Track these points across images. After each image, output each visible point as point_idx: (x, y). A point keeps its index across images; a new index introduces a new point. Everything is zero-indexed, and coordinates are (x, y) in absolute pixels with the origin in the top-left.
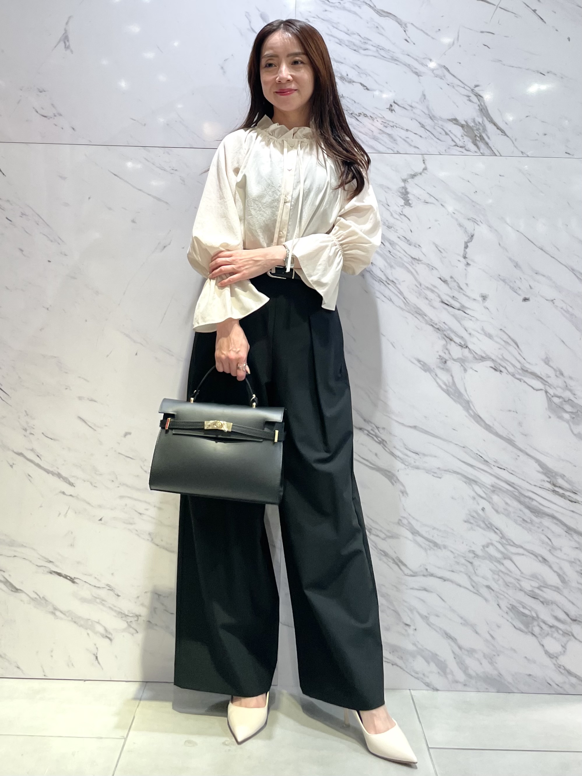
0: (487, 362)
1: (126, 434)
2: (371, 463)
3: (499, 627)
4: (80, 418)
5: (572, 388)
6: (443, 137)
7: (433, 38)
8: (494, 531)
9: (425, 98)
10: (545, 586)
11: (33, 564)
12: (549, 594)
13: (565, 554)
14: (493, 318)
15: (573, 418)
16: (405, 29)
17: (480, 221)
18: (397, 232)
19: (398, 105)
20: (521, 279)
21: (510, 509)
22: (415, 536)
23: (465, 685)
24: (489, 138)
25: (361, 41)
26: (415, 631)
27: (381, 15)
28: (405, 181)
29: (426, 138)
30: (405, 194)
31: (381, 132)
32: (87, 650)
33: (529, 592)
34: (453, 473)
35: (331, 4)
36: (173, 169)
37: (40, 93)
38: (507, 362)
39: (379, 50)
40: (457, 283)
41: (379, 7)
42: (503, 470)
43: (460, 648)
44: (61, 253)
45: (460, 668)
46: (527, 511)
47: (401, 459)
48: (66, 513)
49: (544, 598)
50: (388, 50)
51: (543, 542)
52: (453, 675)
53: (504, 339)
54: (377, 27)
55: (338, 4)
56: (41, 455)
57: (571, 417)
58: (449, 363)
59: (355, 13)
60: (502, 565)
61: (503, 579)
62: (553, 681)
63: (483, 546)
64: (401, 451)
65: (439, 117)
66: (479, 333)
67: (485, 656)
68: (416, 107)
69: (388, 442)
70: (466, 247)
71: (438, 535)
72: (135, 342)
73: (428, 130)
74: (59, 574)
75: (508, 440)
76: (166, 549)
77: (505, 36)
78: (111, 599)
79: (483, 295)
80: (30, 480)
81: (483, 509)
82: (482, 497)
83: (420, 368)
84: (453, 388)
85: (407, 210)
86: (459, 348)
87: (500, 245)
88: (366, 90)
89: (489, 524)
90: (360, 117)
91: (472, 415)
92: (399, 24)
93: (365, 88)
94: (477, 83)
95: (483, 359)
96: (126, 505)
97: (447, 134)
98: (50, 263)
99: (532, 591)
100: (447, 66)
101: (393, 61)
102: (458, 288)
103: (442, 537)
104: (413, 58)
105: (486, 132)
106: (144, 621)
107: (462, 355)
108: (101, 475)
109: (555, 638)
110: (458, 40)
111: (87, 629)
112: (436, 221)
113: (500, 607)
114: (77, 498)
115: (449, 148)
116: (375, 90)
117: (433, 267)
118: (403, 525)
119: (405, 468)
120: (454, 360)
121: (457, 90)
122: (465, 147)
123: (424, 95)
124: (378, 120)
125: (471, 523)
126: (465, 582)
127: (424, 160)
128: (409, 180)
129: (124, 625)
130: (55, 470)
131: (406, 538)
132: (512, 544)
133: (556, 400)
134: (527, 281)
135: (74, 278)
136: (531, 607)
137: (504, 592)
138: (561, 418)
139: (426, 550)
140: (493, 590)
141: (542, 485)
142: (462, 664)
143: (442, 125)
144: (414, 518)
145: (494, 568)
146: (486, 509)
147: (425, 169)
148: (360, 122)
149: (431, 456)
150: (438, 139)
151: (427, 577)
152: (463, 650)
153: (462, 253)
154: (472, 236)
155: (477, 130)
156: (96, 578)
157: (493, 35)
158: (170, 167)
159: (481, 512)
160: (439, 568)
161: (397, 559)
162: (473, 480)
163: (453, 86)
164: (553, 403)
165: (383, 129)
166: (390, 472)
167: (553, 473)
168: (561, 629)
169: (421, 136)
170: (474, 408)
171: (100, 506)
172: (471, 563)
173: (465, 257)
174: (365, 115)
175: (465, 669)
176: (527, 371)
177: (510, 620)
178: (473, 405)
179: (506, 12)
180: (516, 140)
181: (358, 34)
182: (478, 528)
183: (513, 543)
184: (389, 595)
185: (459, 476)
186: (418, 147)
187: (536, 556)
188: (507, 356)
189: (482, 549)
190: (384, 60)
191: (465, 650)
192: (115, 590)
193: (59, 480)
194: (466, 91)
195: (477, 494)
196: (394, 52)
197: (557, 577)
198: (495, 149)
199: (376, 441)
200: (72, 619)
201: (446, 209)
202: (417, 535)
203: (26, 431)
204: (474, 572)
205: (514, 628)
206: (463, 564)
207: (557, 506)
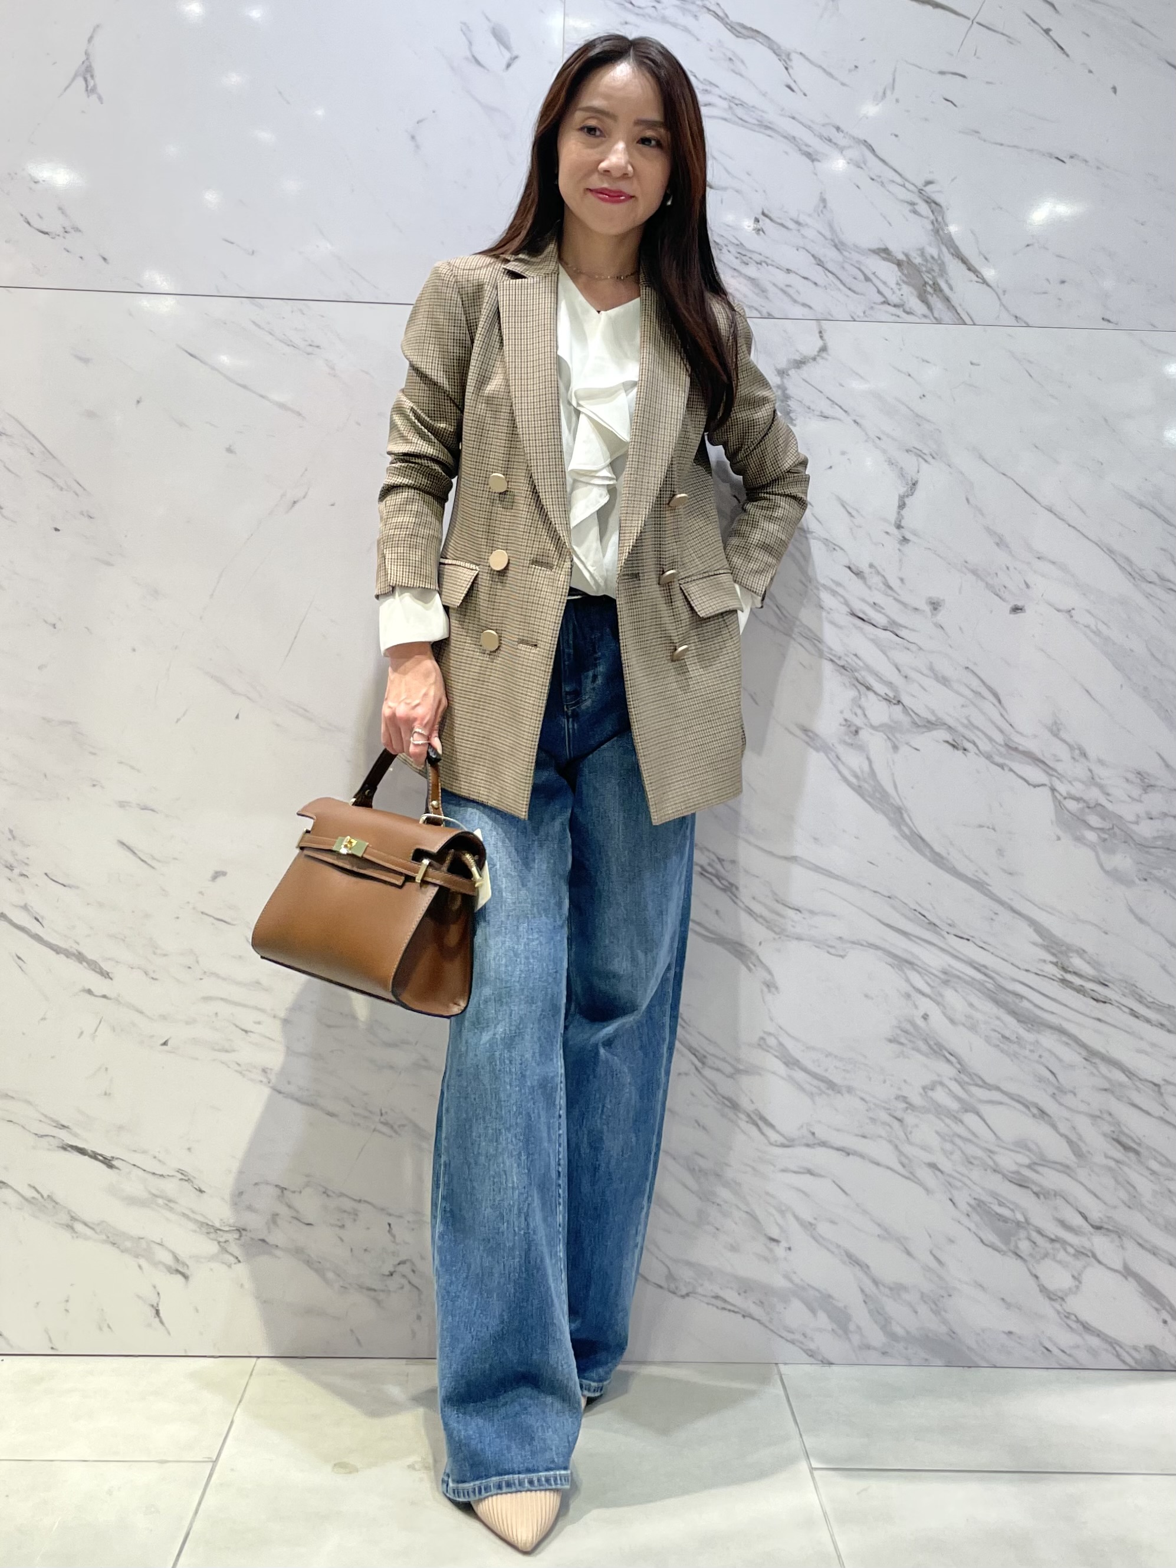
0: (938, 731)
1: (217, 875)
2: (710, 931)
3: (951, 1241)
4: (122, 844)
5: (1102, 782)
6: (861, 286)
7: (843, 84)
8: (946, 1057)
9: (825, 207)
10: (1042, 1162)
11: (30, 1131)
12: (1051, 1179)
13: (1082, 1101)
14: (951, 646)
15: (1105, 840)
16: (786, 64)
17: (931, 455)
19: (771, 219)
20: (1008, 568)
21: (978, 1016)
22: (791, 1069)
23: (884, 1353)
24: (951, 288)
26: (788, 1251)
27: (738, 35)
28: (781, 373)
29: (825, 287)
31: (736, 274)
32: (139, 1297)
33: (1012, 1175)
34: (869, 947)
35: (637, 10)
36: (311, 345)
37: (33, 184)
38: (976, 731)
39: (733, 105)
40: (883, 576)
41: (734, 17)
42: (966, 941)
43: (876, 1282)
44: (82, 513)
45: (876, 1322)
46: (1010, 1020)
47: (767, 921)
48: (96, 1031)
49: (1040, 1186)
50: (753, 107)
51: (1041, 1079)
52: (862, 1335)
53: (974, 689)
54: (730, 59)
55: (651, 11)
56: (43, 918)
57: (1099, 836)
58: (864, 734)
59: (686, 30)
60: (960, 1124)
61: (962, 1152)
62: (1055, 1344)
63: (924, 1088)
64: (764, 905)
65: (856, 246)
66: (923, 674)
67: (923, 1296)
68: (807, 225)
69: (741, 888)
70: (902, 506)
71: (836, 1067)
72: (234, 692)
73: (829, 271)
74: (82, 1151)
75: (977, 882)
76: (297, 1100)
77: (988, 83)
78: (187, 1199)
79: (933, 601)
80: (20, 967)
81: (925, 1017)
82: (924, 994)
83: (807, 743)
84: (872, 782)
86: (884, 703)
87: (967, 500)
91: (906, 835)
92: (775, 53)
94: (930, 177)
95: (930, 725)
96: (216, 1014)
97: (867, 279)
98: (57, 532)
99: (1018, 1173)
100: (869, 141)
101: (762, 130)
102: (883, 587)
103: (844, 1070)
104: (802, 123)
105: (945, 275)
106: (252, 1239)
107: (890, 717)
108: (165, 955)
109: (1060, 1262)
110: (893, 88)
111: (137, 1256)
112: (843, 453)
113: (954, 1204)
114: (117, 1001)
115: (872, 308)
116: (725, 189)
117: (835, 545)
118: (768, 1050)
119: (774, 939)
120: (873, 727)
121: (888, 191)
122: (903, 305)
123: (824, 201)
124: (730, 249)
125: (902, 1044)
126: (888, 1156)
127: (820, 332)
128: (792, 372)
129: (214, 1248)
130: (72, 947)
131: (774, 1073)
132: (980, 1083)
133: (1072, 805)
134: (1020, 573)
135: (109, 564)
136: (1014, 1203)
137: (963, 1175)
138: (1079, 839)
139: (811, 1095)
140: (942, 1172)
141: (1042, 971)
142: (879, 1313)
143: (858, 262)
144: (789, 1035)
145: (943, 1129)
146: (932, 1017)
147: (824, 349)
149: (826, 914)
150: (850, 289)
151: (813, 1148)
152: (880, 1285)
153: (892, 517)
154: (914, 484)
155: (928, 271)
156: (155, 1157)
157: (961, 78)
158: (306, 341)
159: (920, 1022)
161: (756, 1115)
162: (908, 962)
163: (882, 183)
164: (1066, 812)
165: (737, 267)
166: (742, 945)
167: (1063, 945)
168: (1072, 1246)
169: (816, 284)
170: (911, 820)
171: (164, 1017)
172: (900, 1120)
173: (899, 527)
175: (884, 1322)
176: (1016, 749)
177: (973, 1226)
178: (909, 816)
179: (990, 32)
180: (1004, 292)
182: (914, 1053)
183: (983, 1081)
184: (739, 1184)
185: (879, 953)
186: (809, 304)
187: (1026, 1106)
188: (978, 720)
189: (921, 1094)
190: (743, 126)
191: (884, 1285)
192: (192, 1179)
193: (80, 965)
194: (909, 193)
195: (914, 988)
196: (763, 111)
197: (1065, 1144)
198: (964, 309)
199: (718, 887)
200: (108, 1237)
201: (864, 430)
202: (796, 1068)
203: (12, 870)
204: (904, 1137)
205: (981, 1244)
206: (884, 1123)
207: (1068, 1010)
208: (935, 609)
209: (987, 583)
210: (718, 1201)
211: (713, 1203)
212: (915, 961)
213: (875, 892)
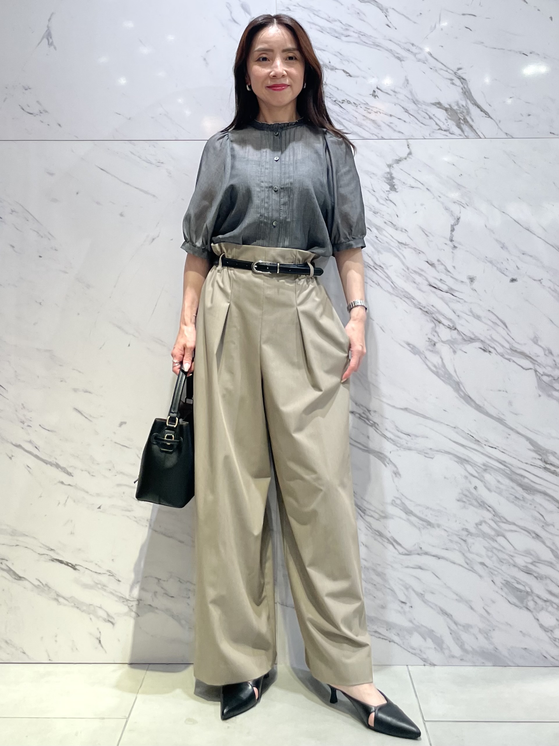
0: (476, 343)
1: (122, 424)
2: (363, 445)
3: (494, 602)
4: (76, 409)
6: (427, 121)
7: (415, 23)
8: (487, 508)
9: (408, 83)
10: (539, 561)
11: (35, 552)
12: (543, 570)
13: (557, 529)
14: (481, 300)
16: (386, 14)
17: (466, 204)
18: (383, 218)
19: (381, 91)
20: (508, 260)
21: (502, 487)
22: (408, 515)
23: (462, 660)
24: (473, 121)
25: (342, 28)
26: (411, 608)
27: (361, 1)
28: (390, 166)
29: (410, 122)
30: (390, 180)
31: (365, 118)
32: (91, 634)
33: (523, 568)
34: (445, 453)
36: (159, 162)
37: (24, 91)
38: (495, 343)
39: (360, 36)
40: (445, 266)
42: (494, 449)
43: (456, 623)
44: (52, 248)
45: (457, 644)
46: (519, 489)
47: (393, 441)
48: (66, 502)
49: (538, 573)
50: (370, 36)
51: (536, 519)
52: (450, 651)
53: (493, 320)
54: (358, 13)
56: (39, 447)
58: (438, 345)
60: (496, 543)
61: (497, 556)
62: (549, 654)
63: (477, 524)
64: (392, 433)
65: (424, 102)
66: (467, 314)
67: (480, 631)
68: (399, 92)
69: (380, 425)
70: (453, 230)
71: (431, 514)
72: (127, 333)
73: (411, 115)
74: (61, 562)
75: (499, 419)
76: (164, 535)
77: (487, 18)
78: (112, 585)
79: (470, 277)
80: (29, 471)
81: (475, 488)
82: (474, 476)
83: (410, 351)
84: (443, 370)
85: (393, 196)
86: (448, 330)
87: (486, 226)
88: (349, 77)
89: (481, 502)
90: (343, 104)
91: (462, 396)
92: (380, 9)
93: (348, 75)
94: (460, 66)
95: (472, 340)
96: (124, 493)
97: (430, 118)
98: (41, 258)
99: (526, 567)
101: (375, 47)
102: (445, 271)
103: (435, 516)
104: (395, 43)
105: (470, 115)
106: (145, 605)
107: (451, 336)
108: (98, 464)
109: (550, 612)
110: (439, 23)
111: (89, 614)
112: (422, 205)
113: (494, 583)
114: (76, 487)
115: (433, 132)
116: (358, 77)
117: (420, 251)
118: (396, 505)
119: (397, 450)
120: (443, 342)
121: (439, 74)
122: (449, 130)
123: (407, 80)
124: (361, 106)
125: (464, 502)
126: (460, 560)
127: (408, 145)
128: (395, 166)
129: (125, 609)
130: (53, 461)
131: (400, 518)
132: (505, 521)
133: (545, 378)
134: (514, 261)
136: (524, 582)
137: (498, 568)
138: (550, 396)
139: (419, 529)
140: (487, 567)
141: (533, 463)
142: (458, 639)
143: (425, 109)
144: (407, 498)
145: (487, 545)
146: (479, 488)
147: (410, 154)
148: (344, 109)
149: (423, 437)
150: (422, 123)
151: (421, 555)
153: (448, 235)
154: (458, 219)
155: (460, 113)
156: (96, 564)
157: (474, 17)
158: (156, 160)
159: (473, 491)
160: (433, 546)
161: (392, 539)
162: (465, 460)
163: (436, 70)
164: (543, 382)
165: (365, 115)
166: (382, 453)
167: (544, 450)
168: (555, 603)
169: (405, 121)
170: (464, 388)
171: (98, 495)
172: (465, 541)
173: (451, 241)
174: (349, 102)
175: (461, 645)
176: (516, 351)
177: (505, 595)
178: (463, 386)
180: (500, 121)
181: (339, 20)
182: (471, 506)
184: (385, 574)
185: (451, 456)
186: (402, 132)
187: (528, 531)
188: (496, 337)
189: (475, 528)
190: (365, 46)
191: (460, 625)
192: (115, 575)
193: (58, 470)
194: (449, 74)
195: (469, 473)
196: (375, 38)
197: (551, 552)
198: (479, 131)
199: (368, 424)
200: (75, 604)
201: (432, 193)
202: (411, 515)
203: (24, 424)
204: (468, 549)
205: (508, 603)
206: (457, 542)
207: (548, 483)
208: (472, 281)
209: (497, 268)
210: (375, 584)
211: (372, 584)
212: (470, 460)
213: (447, 425)
